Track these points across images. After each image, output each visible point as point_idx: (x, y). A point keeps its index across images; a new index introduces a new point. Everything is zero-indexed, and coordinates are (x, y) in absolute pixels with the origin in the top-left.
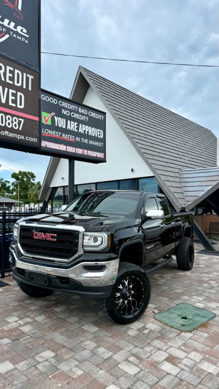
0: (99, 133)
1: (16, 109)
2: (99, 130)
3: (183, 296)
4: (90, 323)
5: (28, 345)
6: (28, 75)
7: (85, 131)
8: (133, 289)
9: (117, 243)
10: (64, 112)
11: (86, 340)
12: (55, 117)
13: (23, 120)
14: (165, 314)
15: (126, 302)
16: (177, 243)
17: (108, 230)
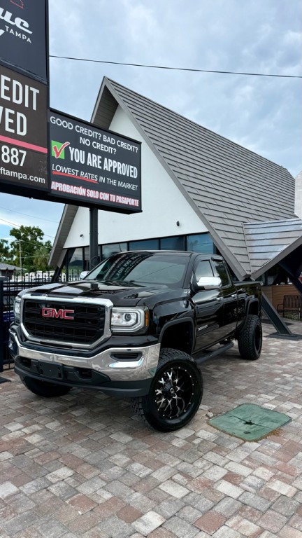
0: (131, 171)
1: (15, 136)
2: (131, 167)
3: (247, 394)
4: (121, 431)
5: (36, 460)
6: (32, 89)
7: (112, 168)
8: (179, 384)
9: (157, 322)
10: (83, 141)
11: (116, 454)
12: (70, 148)
13: (25, 153)
14: (224, 418)
15: (170, 402)
16: (239, 323)
17: (144, 305)
